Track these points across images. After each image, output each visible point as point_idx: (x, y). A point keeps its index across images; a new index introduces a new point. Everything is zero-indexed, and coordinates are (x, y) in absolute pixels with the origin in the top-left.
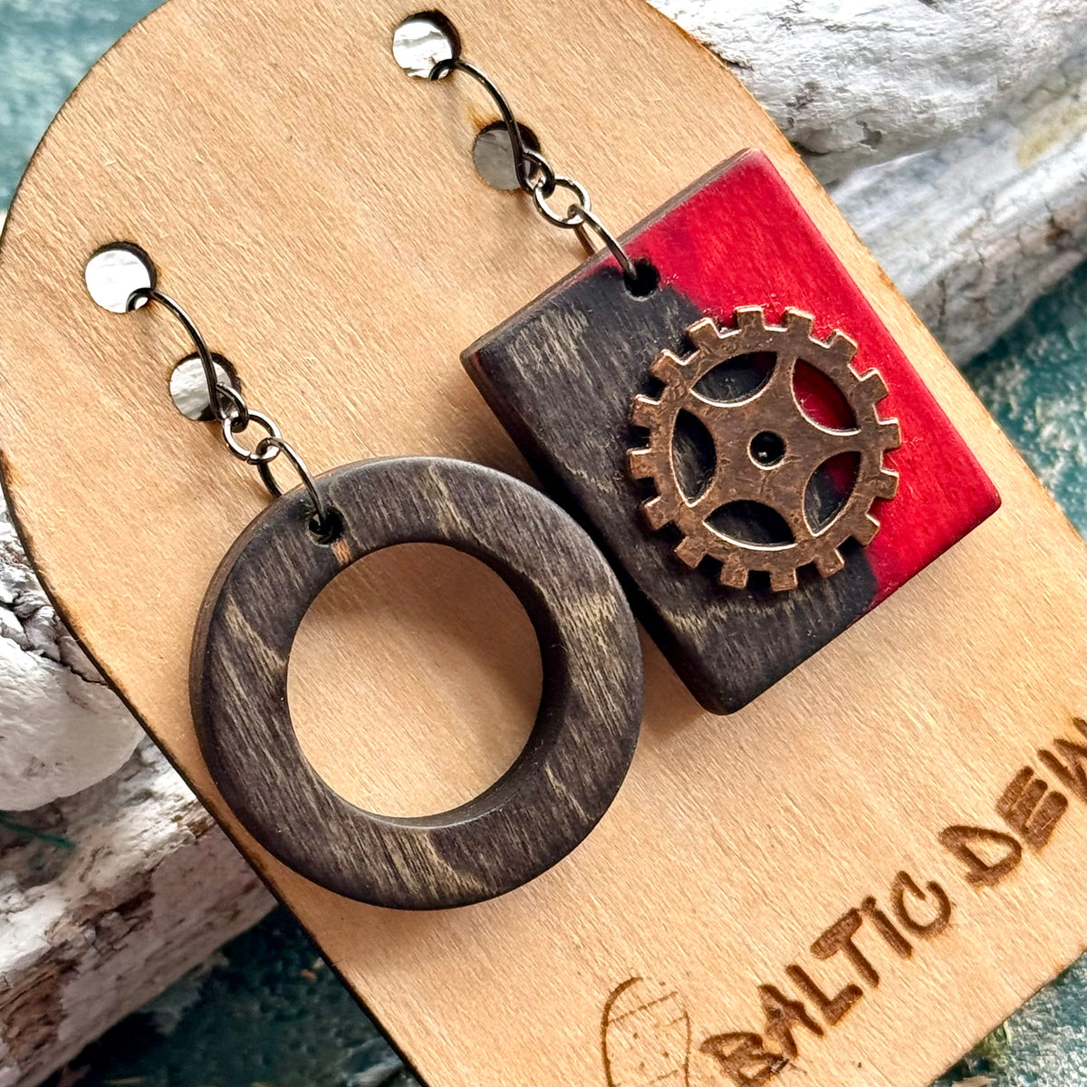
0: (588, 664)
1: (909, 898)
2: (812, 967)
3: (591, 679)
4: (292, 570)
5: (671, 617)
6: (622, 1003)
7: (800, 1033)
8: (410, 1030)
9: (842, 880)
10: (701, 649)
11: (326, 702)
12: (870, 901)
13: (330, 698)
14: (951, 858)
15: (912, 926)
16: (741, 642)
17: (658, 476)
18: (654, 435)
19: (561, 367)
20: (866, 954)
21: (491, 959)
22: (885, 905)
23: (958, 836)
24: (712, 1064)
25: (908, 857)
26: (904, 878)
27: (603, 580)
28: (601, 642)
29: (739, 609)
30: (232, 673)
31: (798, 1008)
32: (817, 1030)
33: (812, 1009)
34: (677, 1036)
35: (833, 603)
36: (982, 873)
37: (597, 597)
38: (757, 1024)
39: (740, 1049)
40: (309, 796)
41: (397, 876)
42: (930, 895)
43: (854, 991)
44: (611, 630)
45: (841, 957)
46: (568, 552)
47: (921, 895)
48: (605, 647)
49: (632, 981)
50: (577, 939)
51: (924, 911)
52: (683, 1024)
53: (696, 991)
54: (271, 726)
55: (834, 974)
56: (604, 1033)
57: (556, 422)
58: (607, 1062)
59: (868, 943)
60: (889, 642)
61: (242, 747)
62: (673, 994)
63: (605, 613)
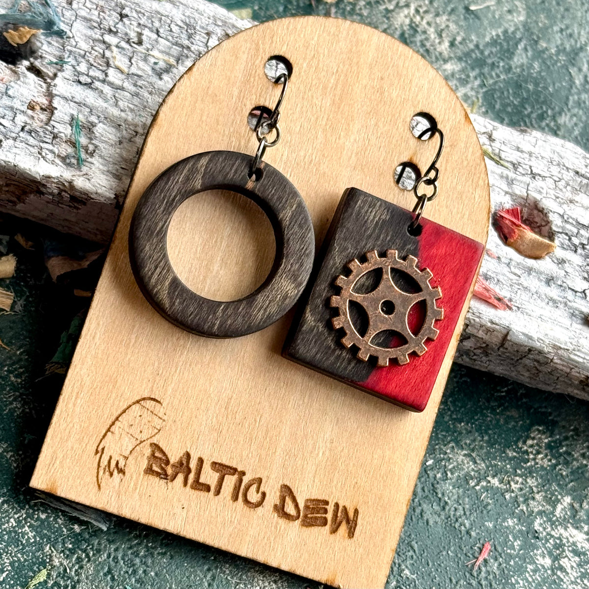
0: (268, 297)
1: (254, 487)
2: (207, 467)
3: (264, 301)
4: (233, 171)
5: (308, 311)
6: (149, 404)
7: (180, 477)
8: (91, 332)
9: (244, 458)
10: (304, 328)
11: (184, 229)
12: (243, 473)
13: (187, 229)
14: (278, 494)
15: (245, 495)
16: (315, 342)
17: (354, 273)
18: (366, 264)
19: (368, 219)
20: (224, 484)
21: (133, 345)
22: (246, 480)
23: (287, 491)
24: (148, 452)
25: (268, 477)
26: (260, 481)
27: (300, 284)
28: (279, 296)
29: (326, 334)
30: (185, 171)
31: (189, 471)
32: (185, 483)
33: (192, 477)
34: (150, 432)
35: (350, 368)
36: (280, 509)
37: (293, 285)
38: (173, 459)
39: (160, 459)
40: (160, 224)
41: (152, 274)
42: (260, 494)
43: (207, 488)
44: (285, 298)
45: (216, 476)
46: (301, 265)
47: (258, 492)
48: (278, 299)
49: (159, 402)
50: (161, 372)
51: (253, 497)
52: (156, 431)
53: (171, 429)
54: (175, 197)
55: (209, 477)
56: (134, 403)
57: (348, 229)
58: (124, 411)
59: (228, 483)
60: (338, 421)
61: (162, 191)
62: (164, 420)
63: (290, 292)
